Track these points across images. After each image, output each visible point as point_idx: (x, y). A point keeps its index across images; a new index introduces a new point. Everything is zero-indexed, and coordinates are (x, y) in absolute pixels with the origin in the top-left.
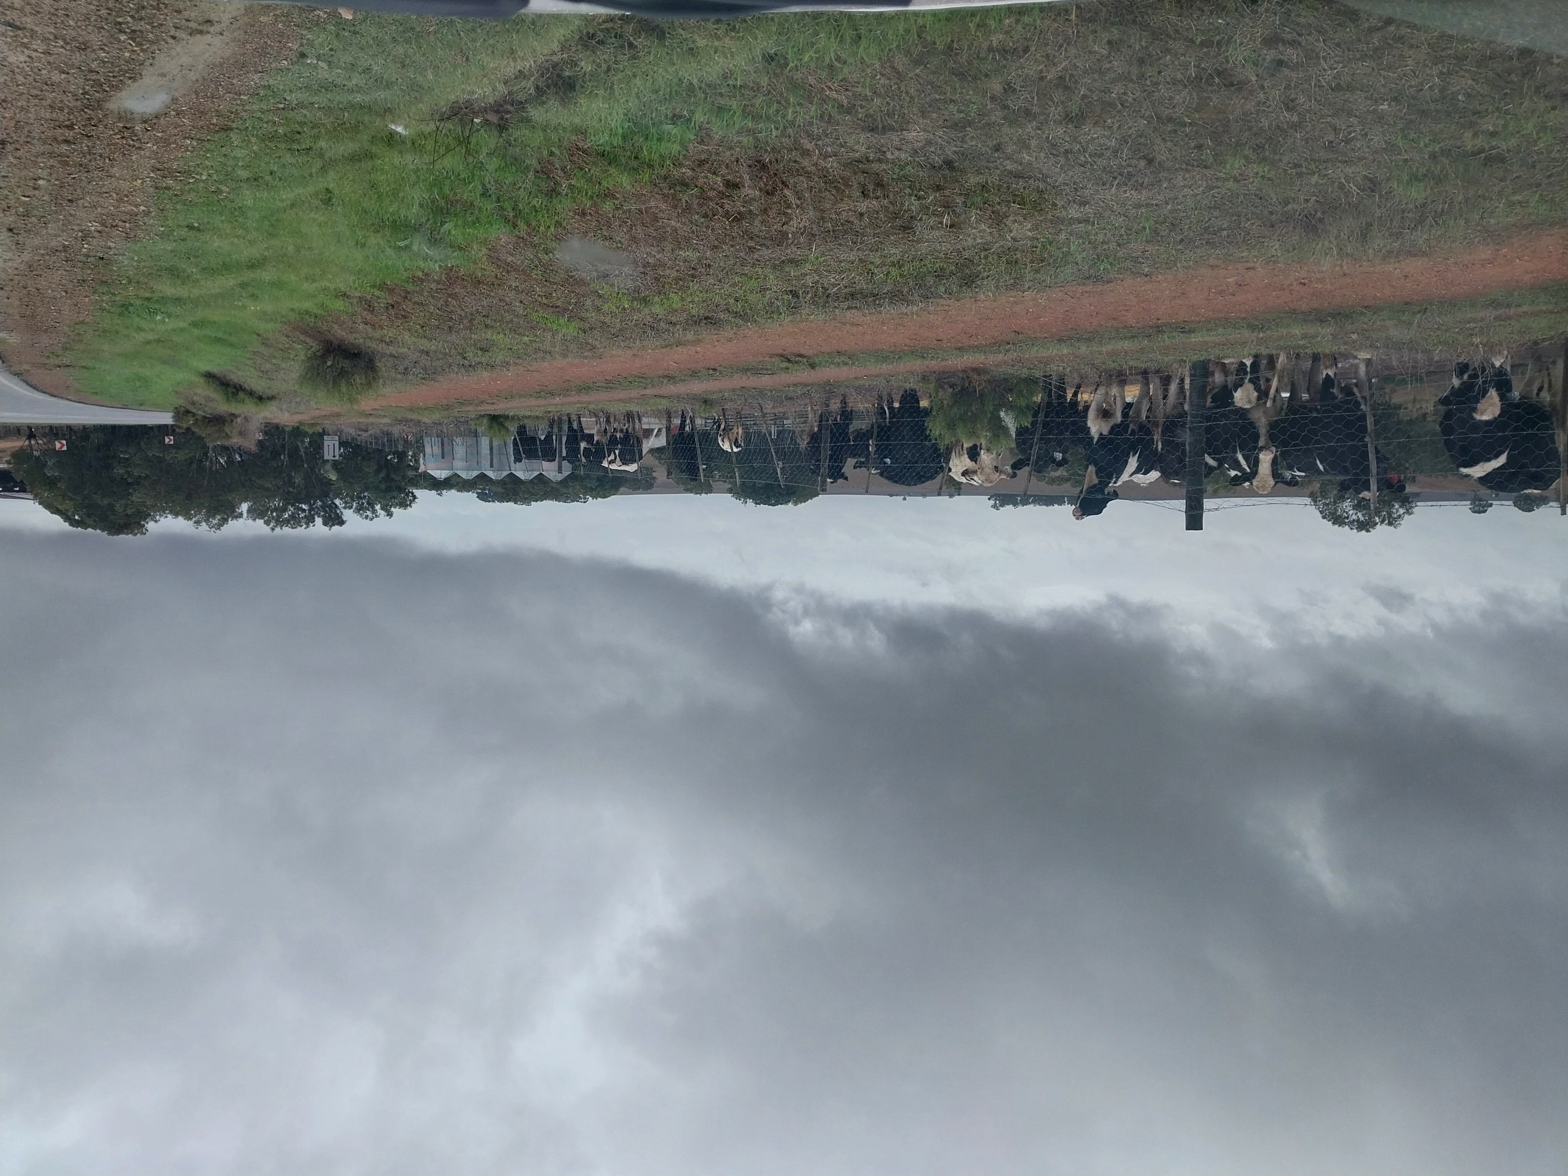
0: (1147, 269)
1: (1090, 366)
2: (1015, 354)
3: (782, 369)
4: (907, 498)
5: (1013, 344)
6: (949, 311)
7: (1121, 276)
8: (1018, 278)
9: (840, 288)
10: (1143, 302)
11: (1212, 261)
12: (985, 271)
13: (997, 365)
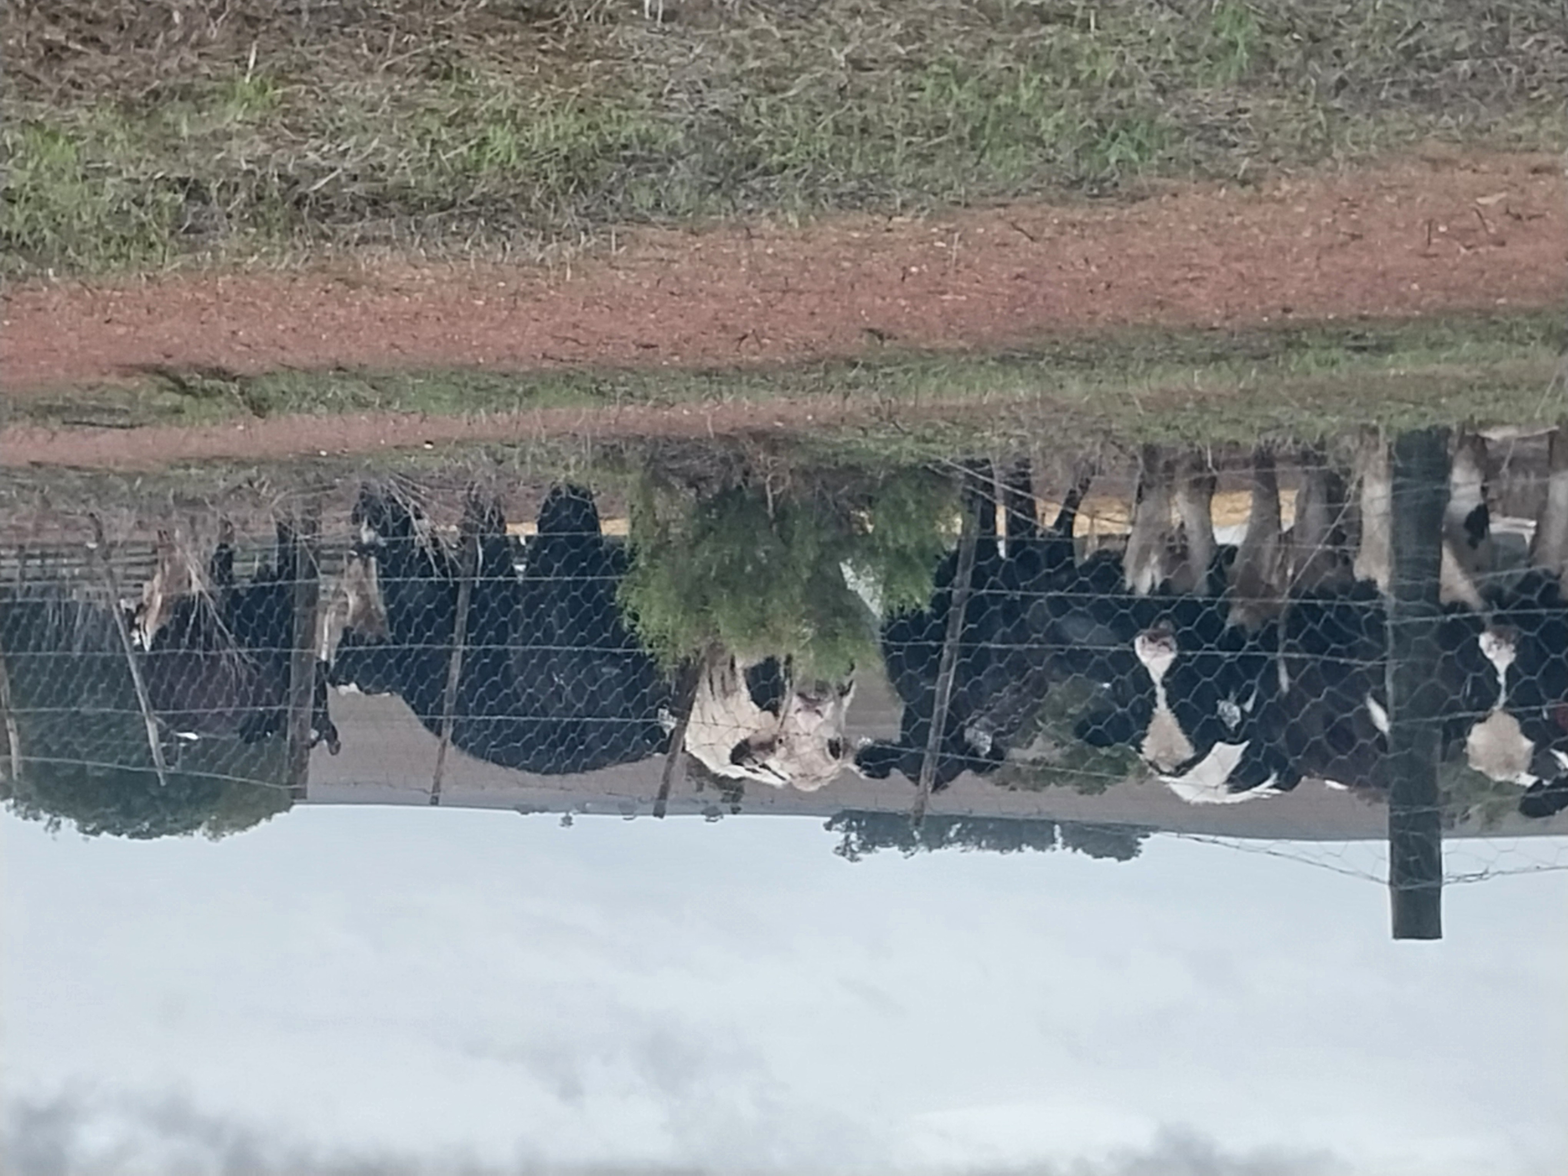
0: (1245, 164)
1: (1101, 437)
2: (875, 397)
3: (161, 412)
4: (576, 818)
5: (867, 367)
6: (672, 261)
7: (1173, 183)
8: (871, 177)
9: (337, 179)
10: (1239, 259)
11: (1433, 146)
12: (773, 151)
13: (826, 426)
